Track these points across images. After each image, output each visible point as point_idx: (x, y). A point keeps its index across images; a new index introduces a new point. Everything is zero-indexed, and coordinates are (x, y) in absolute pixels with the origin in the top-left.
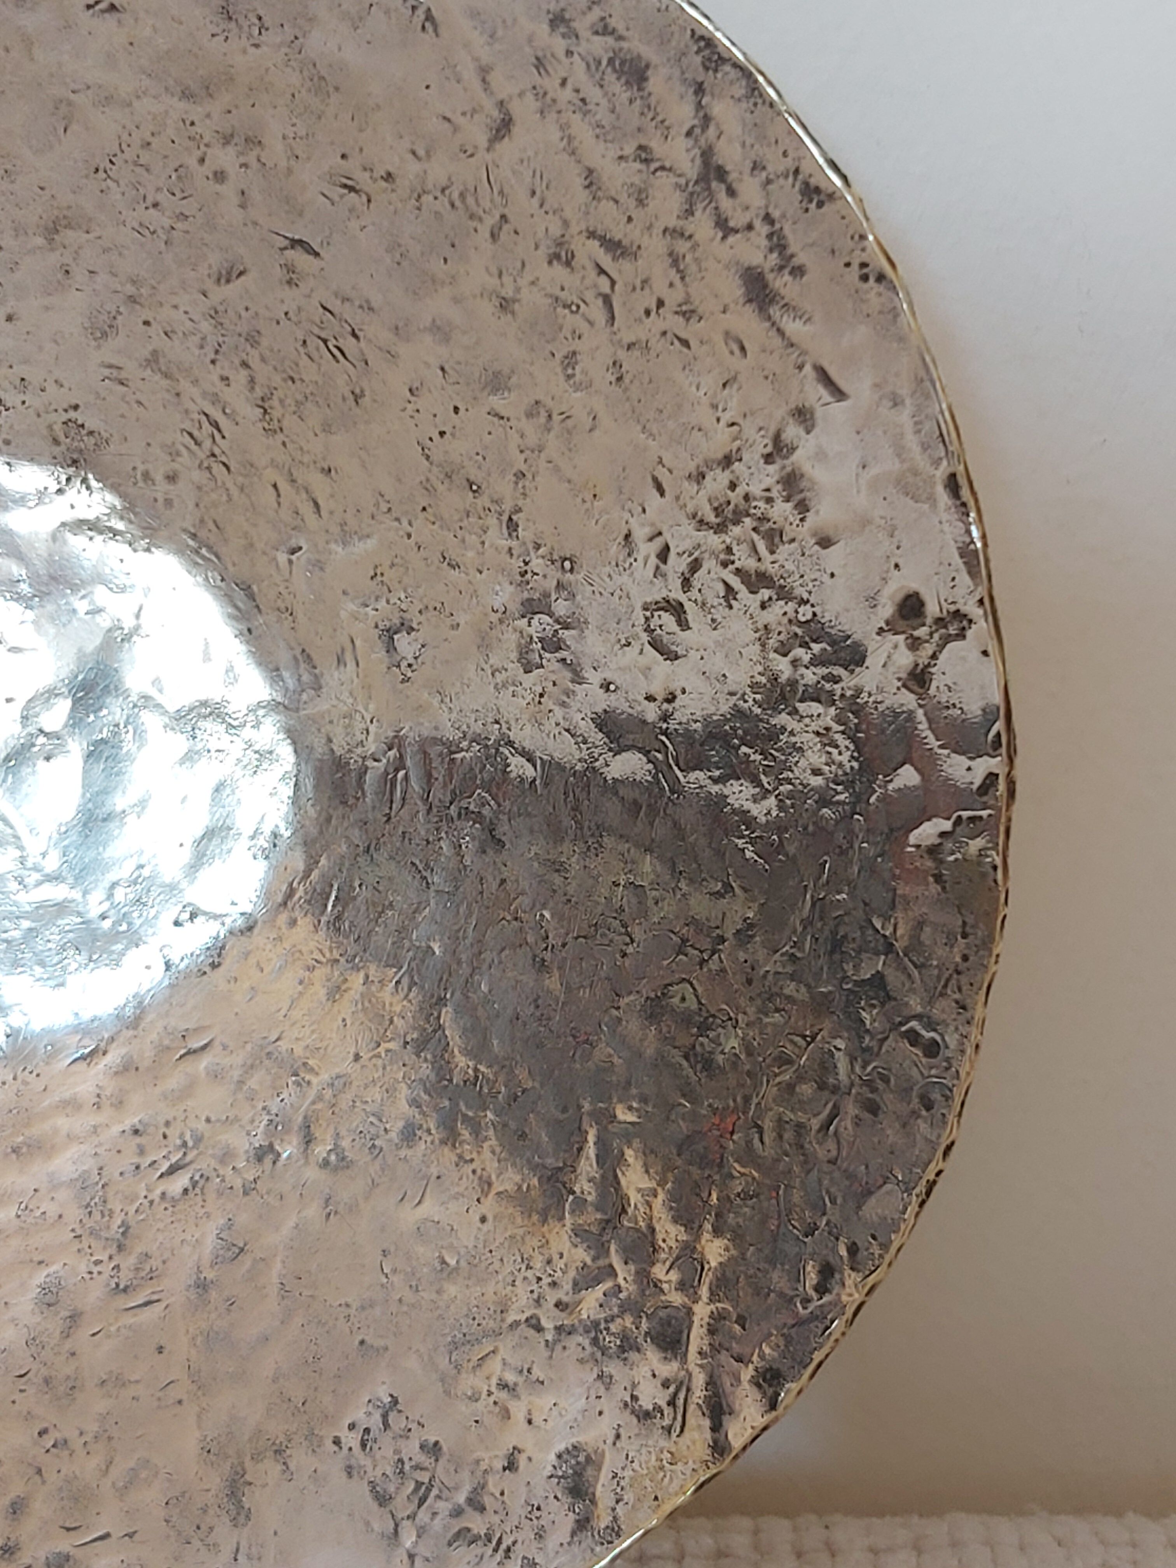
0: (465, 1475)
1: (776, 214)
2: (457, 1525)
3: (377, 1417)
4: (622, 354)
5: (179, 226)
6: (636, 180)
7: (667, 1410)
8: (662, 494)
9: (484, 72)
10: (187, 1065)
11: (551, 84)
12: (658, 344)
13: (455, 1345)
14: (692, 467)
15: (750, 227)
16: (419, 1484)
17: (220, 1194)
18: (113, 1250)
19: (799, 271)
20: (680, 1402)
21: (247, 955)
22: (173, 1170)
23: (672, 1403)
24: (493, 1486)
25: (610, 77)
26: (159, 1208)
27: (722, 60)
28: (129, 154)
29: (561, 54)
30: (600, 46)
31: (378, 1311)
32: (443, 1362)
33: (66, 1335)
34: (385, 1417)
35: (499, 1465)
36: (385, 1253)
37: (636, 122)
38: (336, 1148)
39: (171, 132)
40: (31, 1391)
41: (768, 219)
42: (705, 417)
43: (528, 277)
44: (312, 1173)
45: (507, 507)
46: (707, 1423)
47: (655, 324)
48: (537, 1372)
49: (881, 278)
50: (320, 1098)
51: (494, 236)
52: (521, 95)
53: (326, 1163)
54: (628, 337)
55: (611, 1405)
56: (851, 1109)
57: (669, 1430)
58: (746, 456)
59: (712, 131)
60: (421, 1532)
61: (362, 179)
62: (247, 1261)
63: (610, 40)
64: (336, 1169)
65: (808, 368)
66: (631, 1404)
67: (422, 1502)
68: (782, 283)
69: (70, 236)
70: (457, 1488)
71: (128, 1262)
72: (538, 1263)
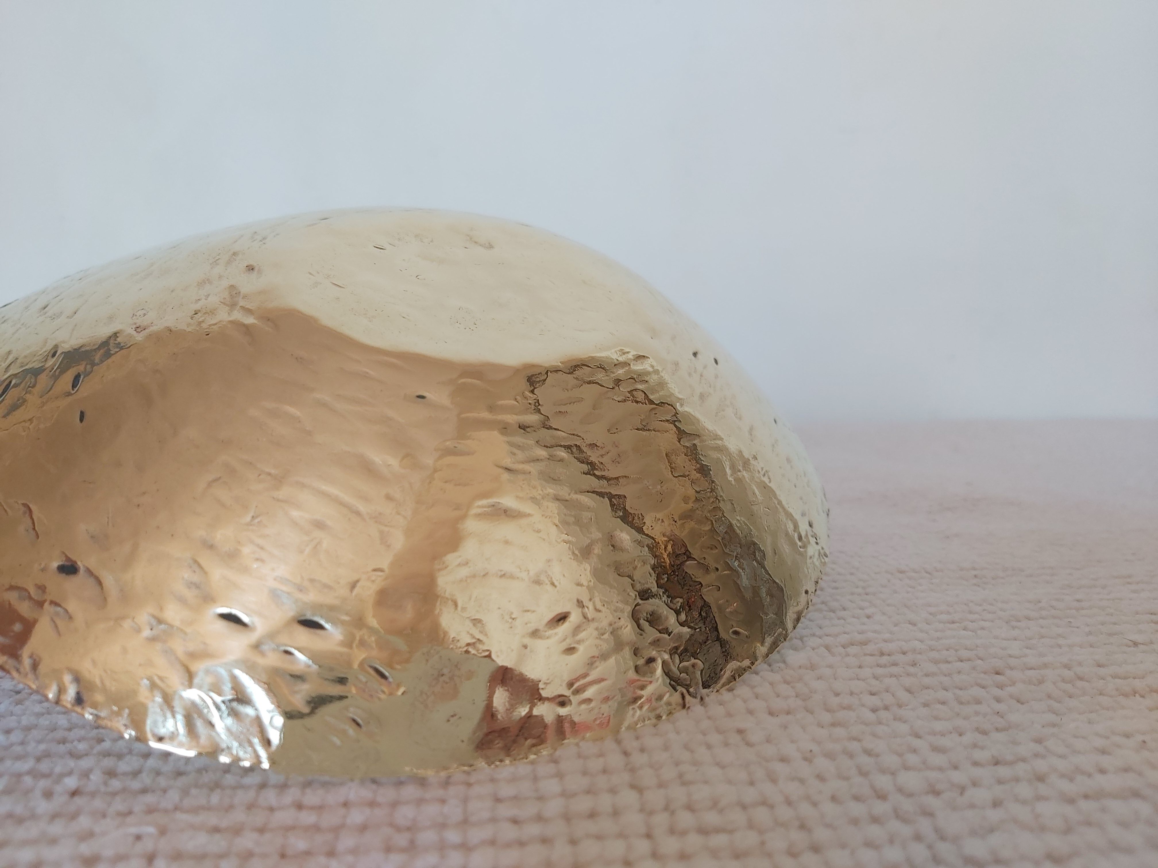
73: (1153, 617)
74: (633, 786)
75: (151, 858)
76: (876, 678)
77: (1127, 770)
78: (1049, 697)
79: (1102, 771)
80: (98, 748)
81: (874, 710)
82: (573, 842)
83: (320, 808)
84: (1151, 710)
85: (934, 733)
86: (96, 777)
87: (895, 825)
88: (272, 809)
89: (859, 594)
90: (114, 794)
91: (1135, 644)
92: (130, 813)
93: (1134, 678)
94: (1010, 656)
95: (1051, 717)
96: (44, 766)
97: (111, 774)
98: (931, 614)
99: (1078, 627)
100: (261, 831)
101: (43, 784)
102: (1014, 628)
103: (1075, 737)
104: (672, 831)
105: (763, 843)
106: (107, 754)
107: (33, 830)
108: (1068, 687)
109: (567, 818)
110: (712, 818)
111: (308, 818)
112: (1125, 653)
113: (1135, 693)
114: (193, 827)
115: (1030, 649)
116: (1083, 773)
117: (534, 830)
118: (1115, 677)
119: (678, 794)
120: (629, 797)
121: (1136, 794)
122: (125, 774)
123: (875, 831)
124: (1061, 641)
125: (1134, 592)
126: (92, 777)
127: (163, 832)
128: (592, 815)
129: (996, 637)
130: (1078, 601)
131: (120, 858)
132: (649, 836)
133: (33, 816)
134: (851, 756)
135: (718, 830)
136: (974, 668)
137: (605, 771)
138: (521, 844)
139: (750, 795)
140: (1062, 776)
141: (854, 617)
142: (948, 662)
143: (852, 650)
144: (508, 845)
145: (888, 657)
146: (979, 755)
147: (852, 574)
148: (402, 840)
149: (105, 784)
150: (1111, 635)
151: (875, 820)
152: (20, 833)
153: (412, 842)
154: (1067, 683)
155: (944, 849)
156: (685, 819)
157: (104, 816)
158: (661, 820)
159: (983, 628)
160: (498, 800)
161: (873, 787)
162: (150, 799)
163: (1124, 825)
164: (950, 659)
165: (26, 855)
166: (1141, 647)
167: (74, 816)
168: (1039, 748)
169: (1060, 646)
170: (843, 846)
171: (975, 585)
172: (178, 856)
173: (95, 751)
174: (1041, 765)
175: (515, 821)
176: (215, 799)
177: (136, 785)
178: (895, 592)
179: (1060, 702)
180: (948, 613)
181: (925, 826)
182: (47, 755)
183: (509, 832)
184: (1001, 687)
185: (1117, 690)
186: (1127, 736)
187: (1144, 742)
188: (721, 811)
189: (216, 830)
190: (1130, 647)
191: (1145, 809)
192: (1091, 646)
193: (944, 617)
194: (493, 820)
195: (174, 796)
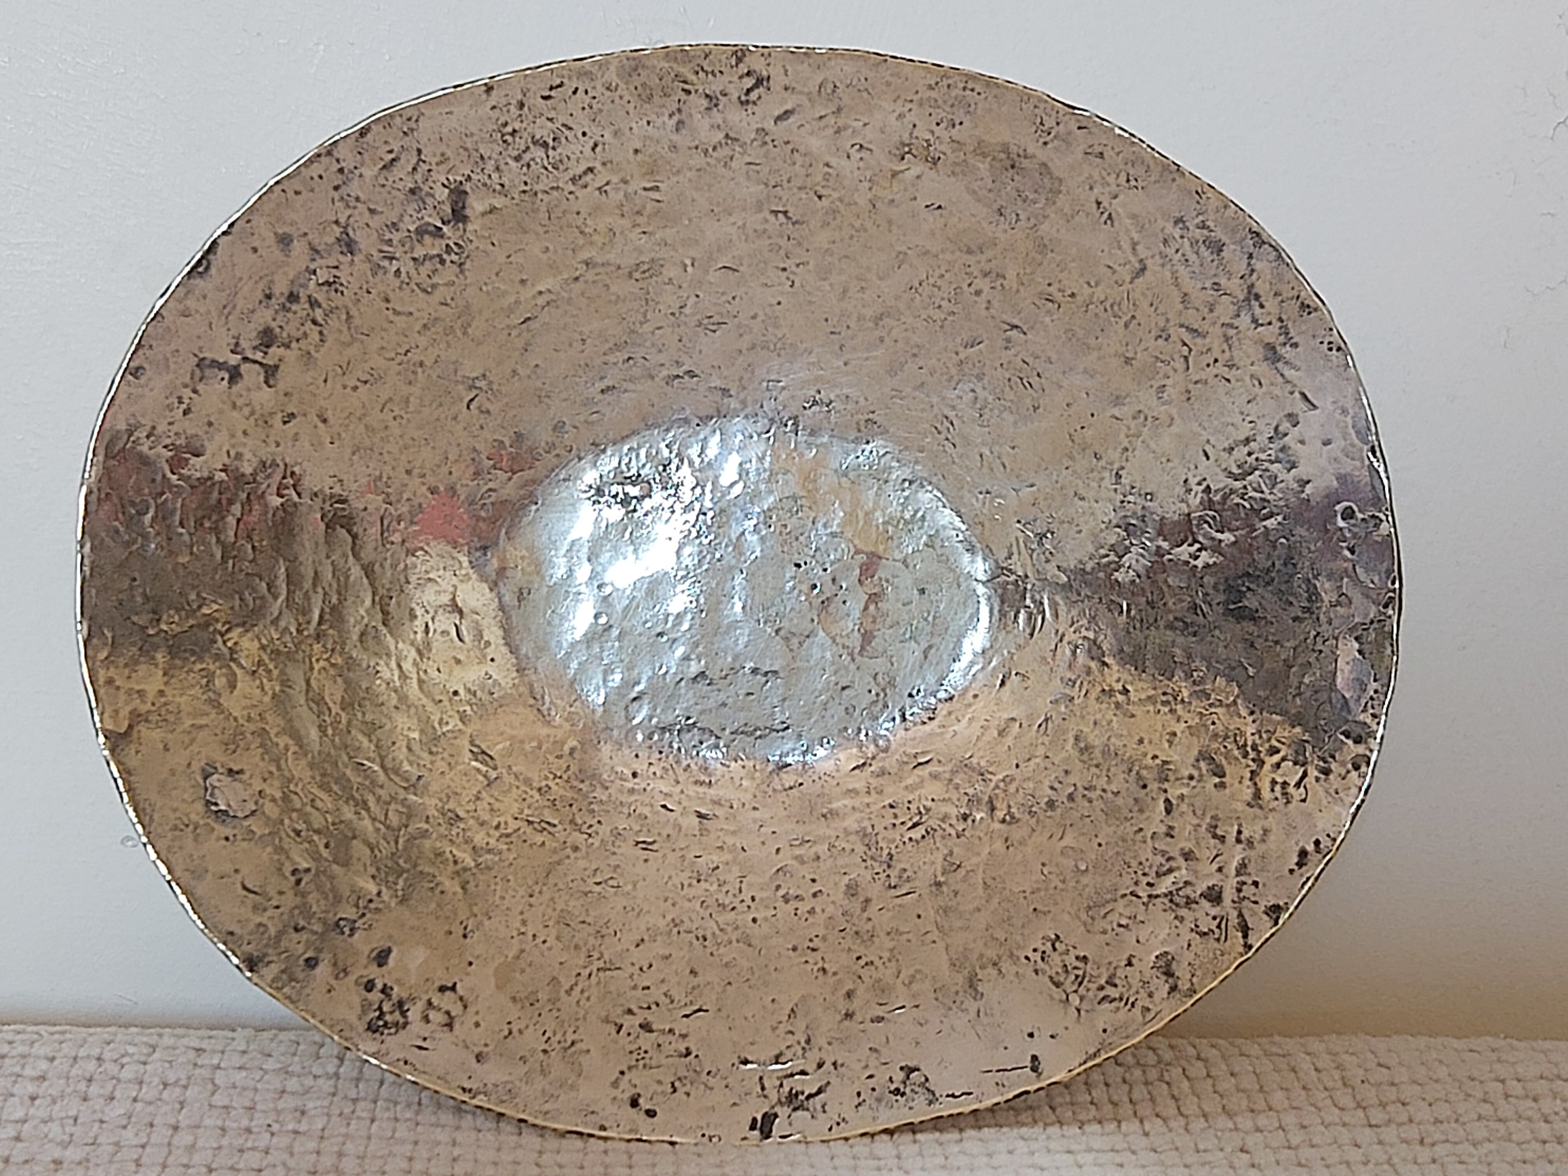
0: (1103, 970)
1: (1284, 317)
2: (1102, 994)
3: (1049, 944)
4: (1191, 386)
5: (950, 318)
6: (1210, 299)
7: (1217, 931)
8: (1208, 458)
9: (1134, 245)
10: (919, 771)
11: (1170, 251)
12: (1212, 381)
13: (1089, 908)
14: (1226, 445)
15: (1270, 323)
16: (1077, 977)
17: (943, 838)
18: (885, 866)
19: (1295, 345)
20: (1223, 926)
21: (950, 713)
22: (915, 825)
23: (1219, 927)
24: (1120, 973)
25: (1203, 248)
26: (909, 846)
27: (1264, 243)
28: (931, 281)
29: (1177, 237)
30: (1199, 234)
31: (1042, 893)
32: (1084, 916)
33: (864, 910)
34: (1053, 945)
35: (1124, 963)
36: (1043, 865)
37: (1213, 272)
38: (1009, 813)
39: (956, 269)
40: (848, 938)
41: (1281, 320)
42: (1237, 420)
43: (1142, 347)
44: (997, 826)
45: (1116, 466)
46: (1240, 934)
47: (1212, 370)
48: (1139, 918)
49: (1339, 349)
50: (997, 787)
51: (1126, 326)
52: (1153, 257)
53: (1003, 821)
54: (1196, 378)
55: (1185, 930)
56: (1313, 773)
57: (1218, 940)
58: (1258, 438)
59: (1255, 276)
60: (1082, 999)
61: (1058, 296)
62: (962, 872)
63: (1205, 232)
64: (1010, 823)
65: (1297, 395)
66: (1196, 929)
67: (1080, 984)
68: (1286, 351)
69: (887, 321)
70: (1099, 976)
71: (894, 873)
72: (1134, 864)
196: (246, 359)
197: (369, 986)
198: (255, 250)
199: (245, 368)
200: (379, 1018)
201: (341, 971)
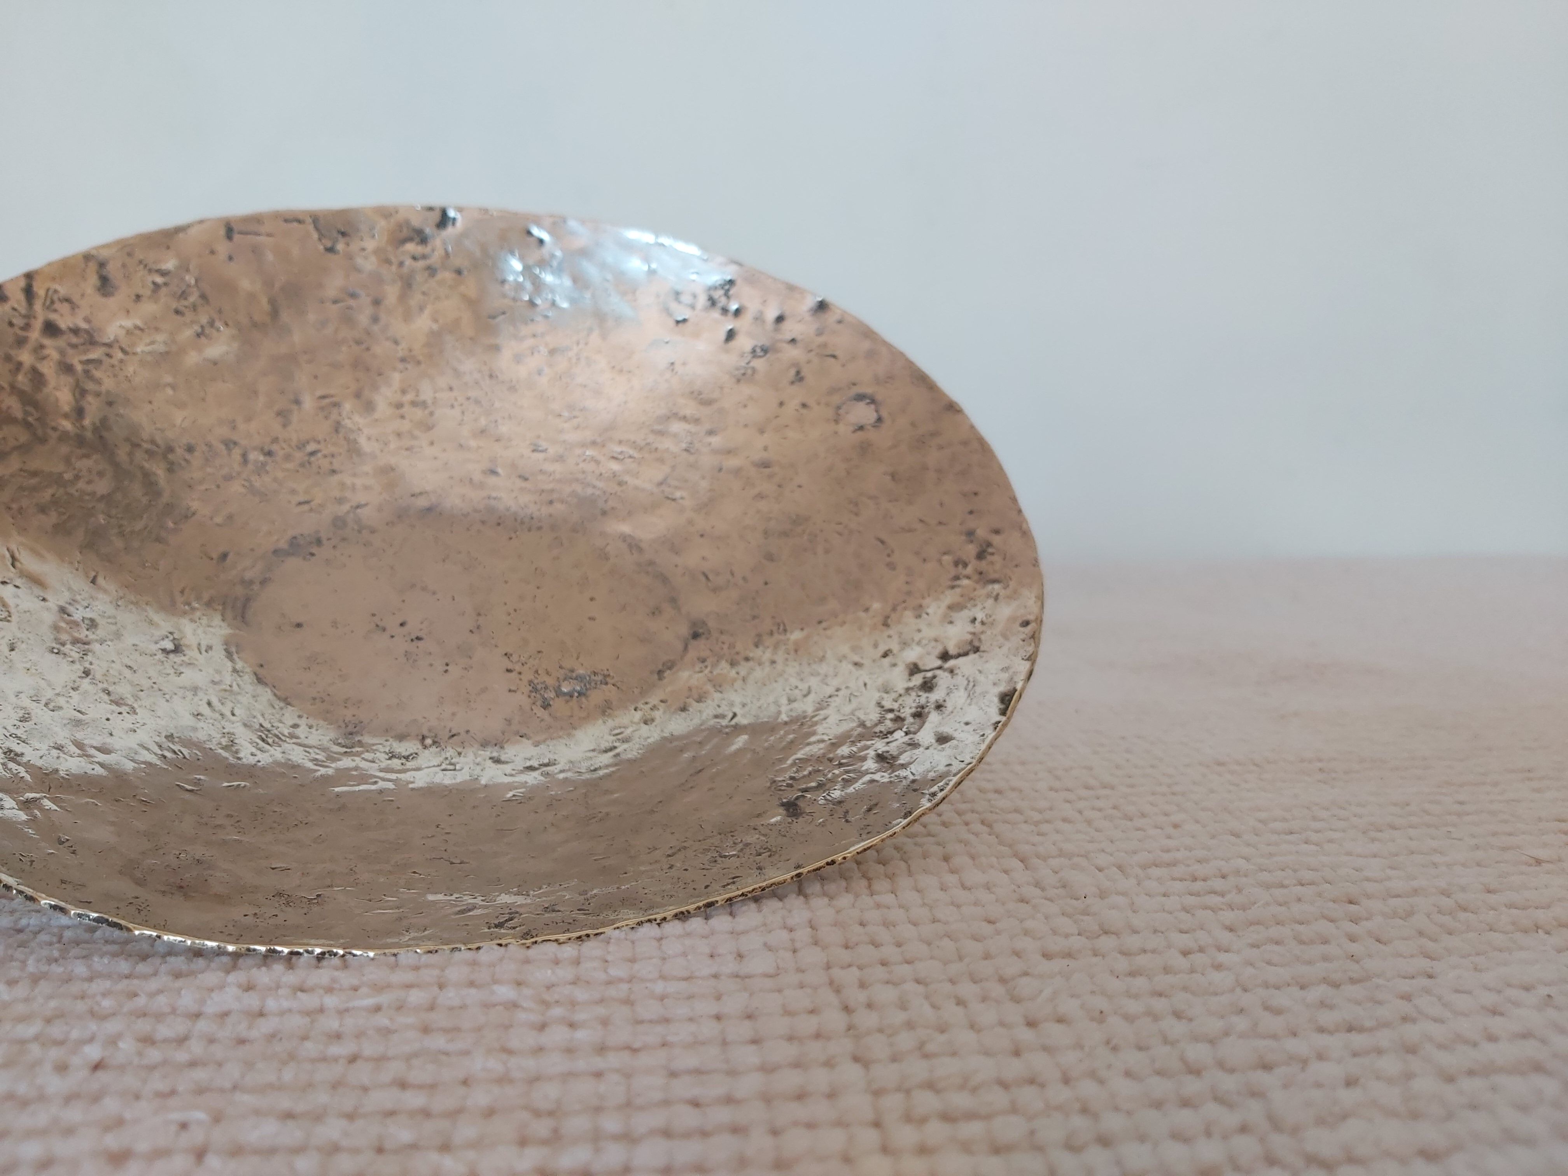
0: (162, 299)
2: (166, 279)
24: (147, 292)
35: (143, 299)
38: (230, 450)
44: (242, 441)
50: (239, 473)
53: (236, 444)
55: (85, 310)
62: (276, 409)
66: (74, 307)
70: (166, 294)
73: (1563, 826)
74: (856, 1059)
75: (200, 1154)
76: (1186, 910)
77: (1526, 1035)
78: (1421, 934)
79: (1492, 1038)
80: (129, 1006)
81: (1185, 953)
82: (775, 1132)
83: (432, 1087)
84: (1559, 951)
85: (1266, 985)
86: (127, 1046)
87: (1212, 1110)
88: (365, 1089)
89: (1164, 795)
90: (152, 1068)
91: (1539, 862)
92: (173, 1093)
93: (1537, 908)
94: (1368, 879)
95: (1424, 963)
96: (56, 1031)
97: (148, 1040)
98: (1260, 821)
99: (1460, 840)
100: (351, 1117)
101: (55, 1053)
102: (1373, 840)
103: (1457, 991)
104: (908, 1118)
105: (1032, 1133)
106: (143, 1014)
107: (41, 1117)
108: (1446, 919)
109: (767, 1099)
110: (961, 1101)
111: (415, 1100)
112: (1522, 873)
113: (1537, 928)
114: (257, 1112)
115: (1395, 869)
116: (1466, 1042)
117: (723, 1115)
118: (1511, 906)
119: (918, 1070)
120: (852, 1073)
121: (1538, 1068)
122: (165, 1041)
123: (1185, 1118)
124: (1437, 858)
125: (1538, 790)
126: (121, 1045)
127: (217, 1118)
128: (801, 1096)
129: (1349, 854)
130: (1461, 803)
131: (160, 1154)
132: (877, 1124)
133: (42, 1098)
134: (1156, 1018)
135: (971, 1116)
136: (1320, 895)
137: (818, 1036)
138: (704, 1134)
139: (1014, 1068)
140: (1441, 1046)
141: (1156, 827)
142: (1283, 886)
143: (1155, 872)
144: (687, 1135)
145: (1202, 883)
146: (1326, 1018)
147: (1152, 766)
148: (542, 1128)
149: (140, 1054)
150: (1504, 849)
151: (1186, 1103)
152: (25, 1120)
153: (556, 1131)
154: (1444, 915)
155: (1280, 1143)
156: (926, 1101)
157: (137, 1097)
158: (893, 1103)
159: (1331, 841)
160: (673, 1074)
161: (1183, 1059)
162: (200, 1075)
163: (1523, 1108)
164: (1286, 882)
165: (32, 1150)
166: (1546, 866)
167: (96, 1098)
168: (1405, 1008)
169: (1435, 865)
170: (1142, 1138)
171: (1320, 781)
172: (237, 1151)
173: (125, 1010)
174: (1412, 1032)
175: (696, 1104)
176: (288, 1075)
177: (182, 1056)
178: (1212, 791)
179: (1436, 941)
180: (1285, 820)
181: (1254, 1111)
182: (60, 1015)
183: (688, 1118)
184: (1355, 920)
185: (1514, 923)
186: (1527, 988)
187: (1549, 996)
188: (974, 1090)
189: (289, 1116)
190: (1531, 865)
191: (1550, 1087)
192: (1479, 865)
193: (1278, 825)
194: (666, 1103)
195: (233, 1071)
196: (940, 668)
197: (737, 312)
198: (967, 724)
199: (939, 663)
200: (728, 290)
201: (759, 319)
